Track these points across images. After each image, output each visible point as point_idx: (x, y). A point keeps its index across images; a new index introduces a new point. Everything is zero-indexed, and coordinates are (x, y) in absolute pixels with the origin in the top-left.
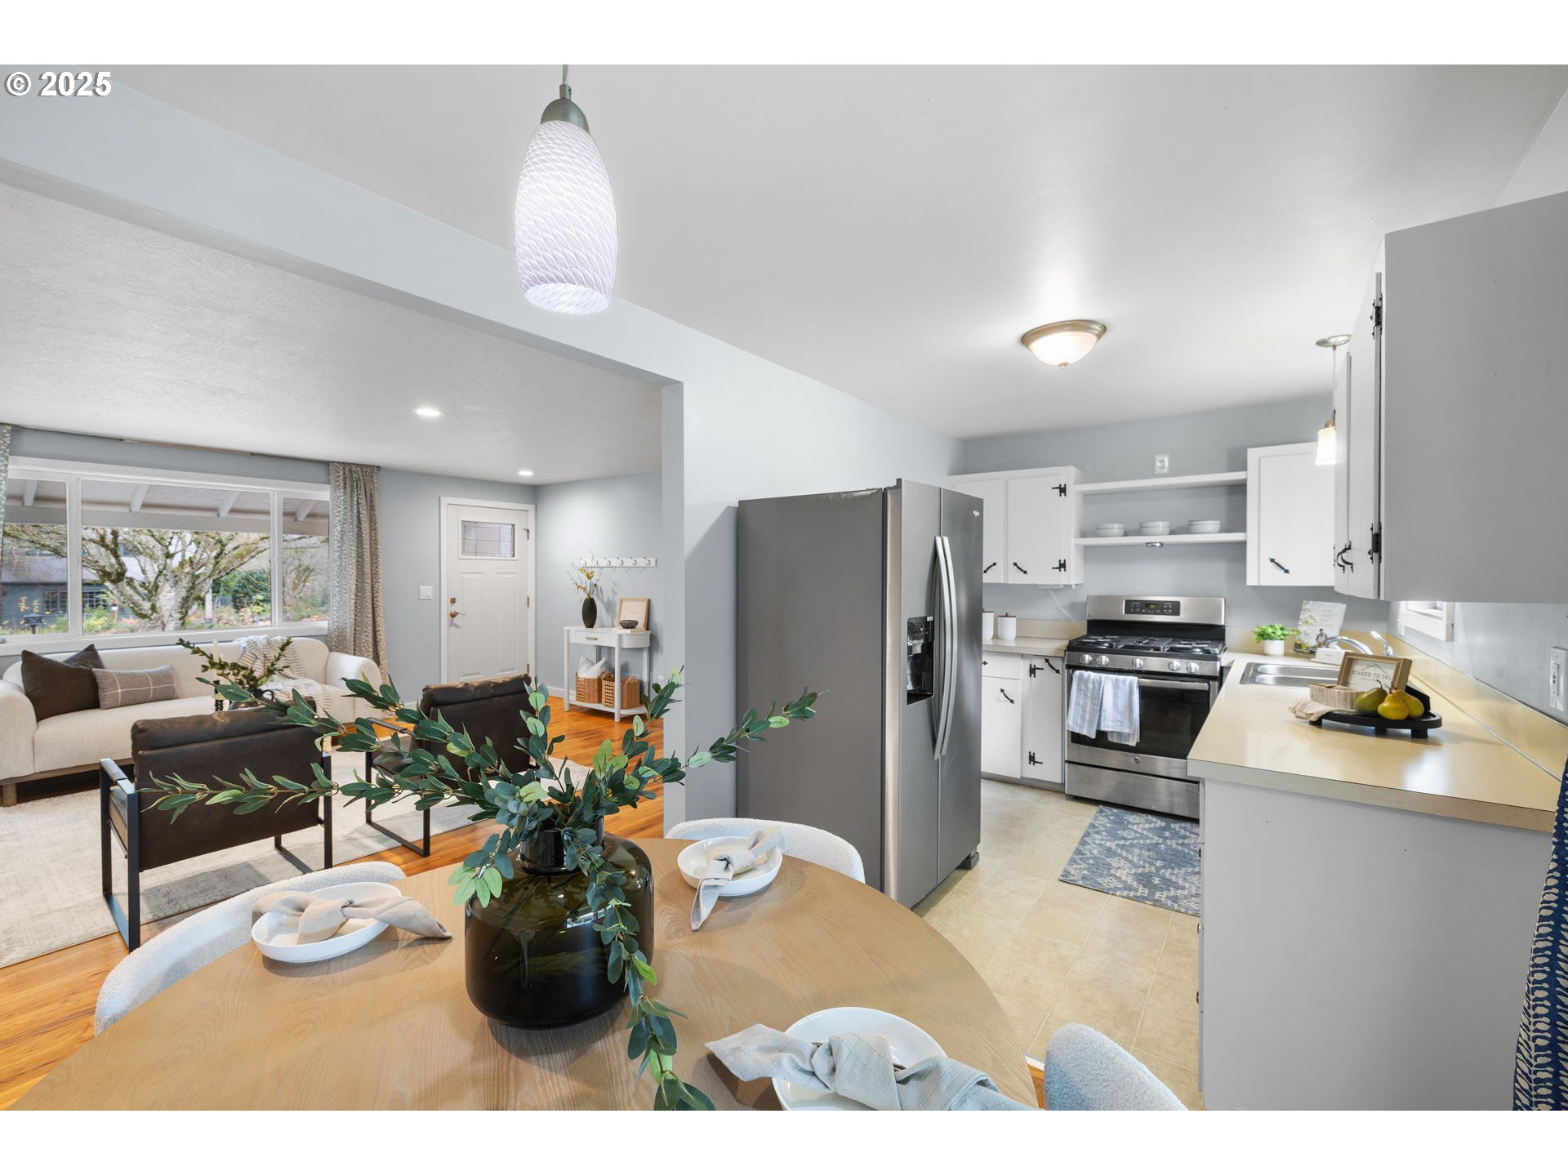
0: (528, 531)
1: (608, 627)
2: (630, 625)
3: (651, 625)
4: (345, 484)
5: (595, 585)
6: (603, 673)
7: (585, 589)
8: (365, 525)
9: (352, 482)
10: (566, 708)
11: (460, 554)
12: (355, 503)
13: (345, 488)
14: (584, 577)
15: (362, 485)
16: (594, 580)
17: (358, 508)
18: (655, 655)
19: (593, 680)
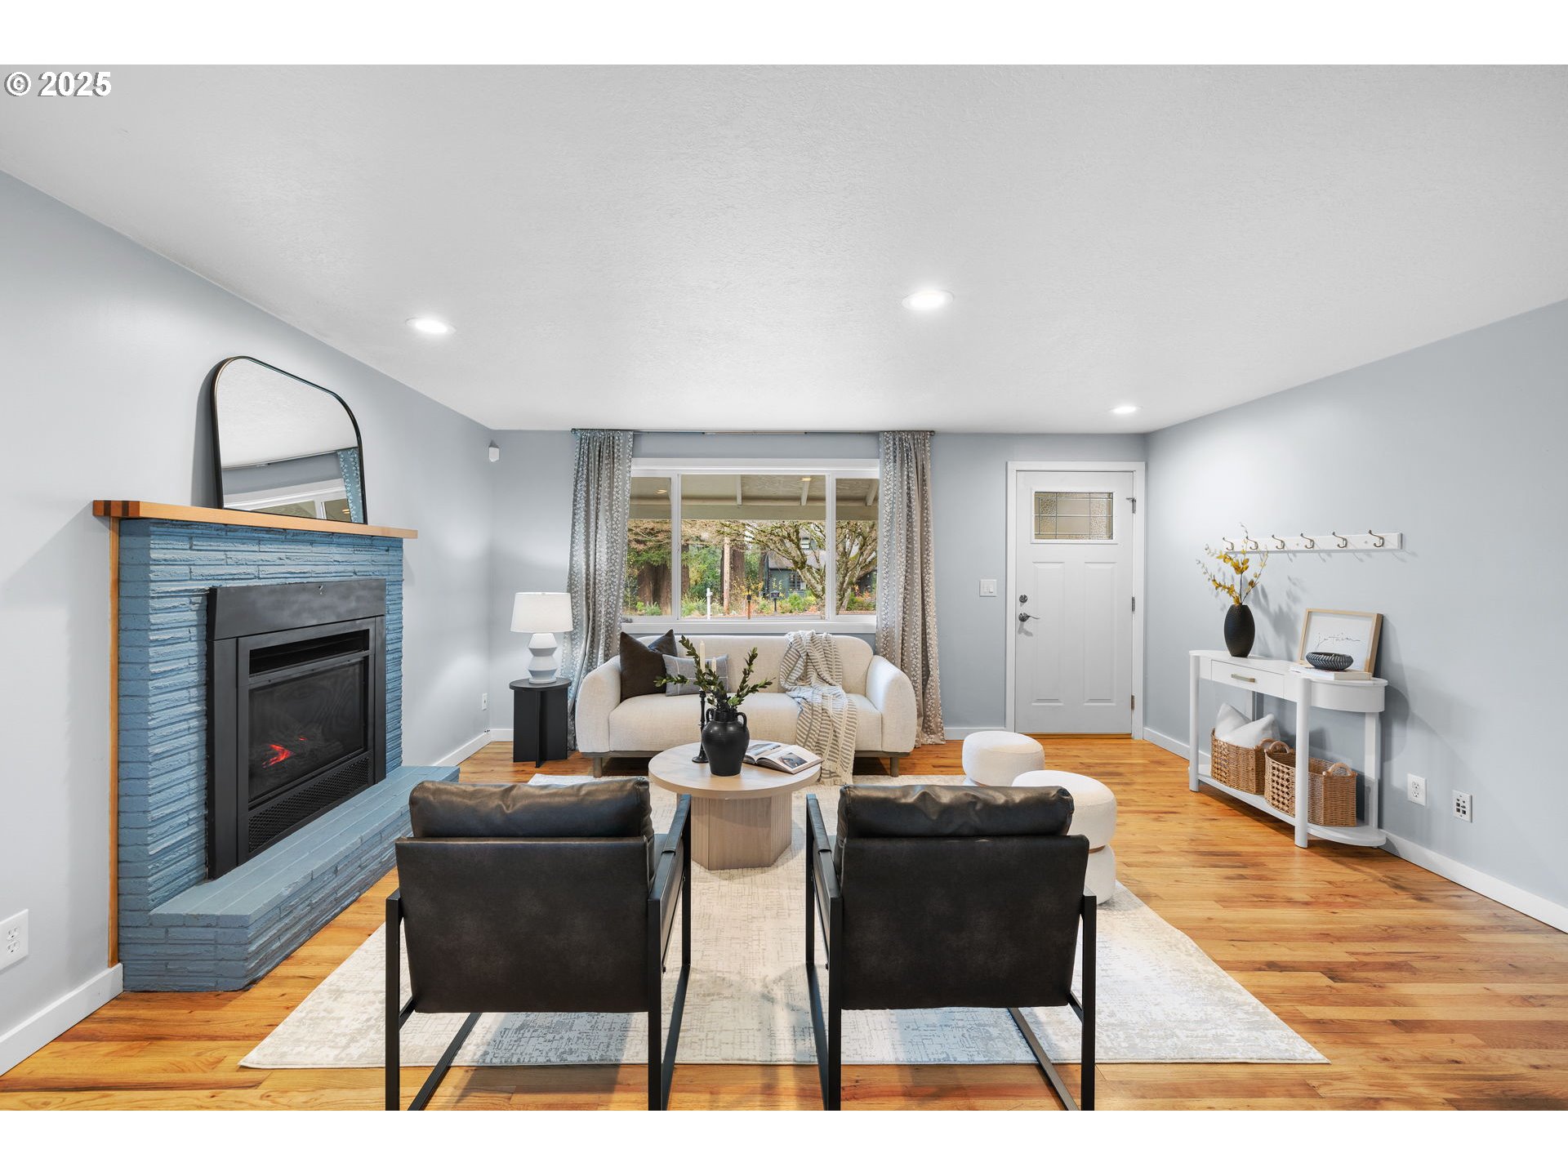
0: (1134, 501)
1: (1278, 658)
2: (1335, 664)
3: (1385, 666)
4: (895, 457)
5: (1252, 584)
6: (1269, 741)
7: (1230, 590)
8: (916, 504)
9: (902, 452)
10: (1193, 786)
11: (1034, 536)
12: (905, 477)
13: (895, 462)
14: (1229, 569)
15: (913, 456)
16: (1249, 575)
17: (908, 483)
18: (1397, 730)
19: (1247, 751)
